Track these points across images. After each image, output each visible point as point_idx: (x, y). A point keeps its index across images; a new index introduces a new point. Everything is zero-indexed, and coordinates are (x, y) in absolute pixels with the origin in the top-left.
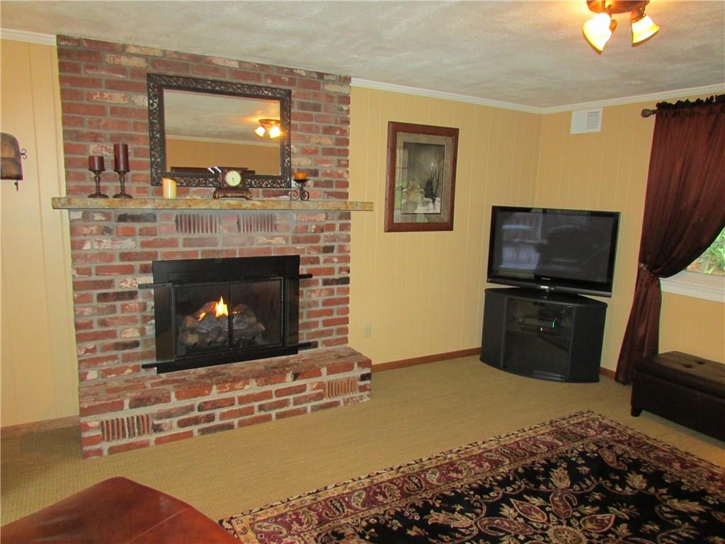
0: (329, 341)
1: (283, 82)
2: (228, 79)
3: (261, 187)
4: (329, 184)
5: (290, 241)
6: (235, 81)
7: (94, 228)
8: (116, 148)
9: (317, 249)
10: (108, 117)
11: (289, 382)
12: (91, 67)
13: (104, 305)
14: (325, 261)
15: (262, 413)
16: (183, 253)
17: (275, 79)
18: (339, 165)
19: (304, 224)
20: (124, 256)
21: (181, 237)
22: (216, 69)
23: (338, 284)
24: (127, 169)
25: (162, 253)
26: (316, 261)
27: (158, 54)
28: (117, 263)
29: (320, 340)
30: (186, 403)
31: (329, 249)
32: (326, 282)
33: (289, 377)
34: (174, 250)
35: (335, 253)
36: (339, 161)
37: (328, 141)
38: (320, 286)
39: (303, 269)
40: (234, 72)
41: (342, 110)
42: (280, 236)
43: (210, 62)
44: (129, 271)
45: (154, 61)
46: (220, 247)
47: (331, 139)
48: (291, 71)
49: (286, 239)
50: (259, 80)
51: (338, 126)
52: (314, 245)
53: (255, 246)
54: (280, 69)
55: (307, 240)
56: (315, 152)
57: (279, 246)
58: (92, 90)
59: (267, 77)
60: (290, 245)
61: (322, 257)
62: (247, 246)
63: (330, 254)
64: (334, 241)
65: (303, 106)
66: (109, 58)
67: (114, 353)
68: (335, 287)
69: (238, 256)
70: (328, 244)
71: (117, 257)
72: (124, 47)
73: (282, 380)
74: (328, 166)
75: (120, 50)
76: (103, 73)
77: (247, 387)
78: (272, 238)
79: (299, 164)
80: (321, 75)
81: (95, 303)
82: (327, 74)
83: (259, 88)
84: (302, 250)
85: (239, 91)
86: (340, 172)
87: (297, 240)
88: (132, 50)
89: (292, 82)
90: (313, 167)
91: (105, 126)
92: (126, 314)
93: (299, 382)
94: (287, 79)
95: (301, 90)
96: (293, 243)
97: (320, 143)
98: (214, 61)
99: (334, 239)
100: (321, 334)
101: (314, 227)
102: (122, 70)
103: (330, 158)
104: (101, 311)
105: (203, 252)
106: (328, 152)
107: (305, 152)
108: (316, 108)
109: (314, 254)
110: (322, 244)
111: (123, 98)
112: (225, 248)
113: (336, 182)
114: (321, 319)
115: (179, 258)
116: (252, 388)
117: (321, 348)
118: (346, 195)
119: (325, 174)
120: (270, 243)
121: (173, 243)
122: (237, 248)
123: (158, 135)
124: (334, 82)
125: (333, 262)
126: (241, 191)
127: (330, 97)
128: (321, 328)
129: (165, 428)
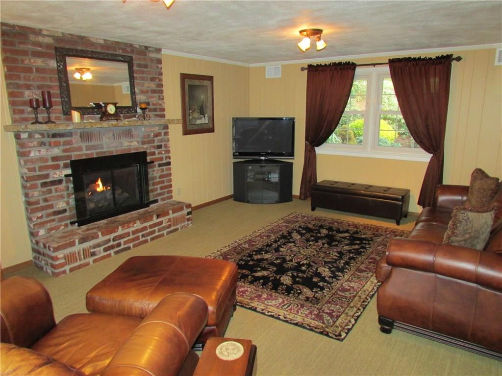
0: (164, 198)
1: (128, 52)
2: (99, 50)
3: (122, 113)
4: (155, 110)
5: (140, 143)
6: (103, 51)
7: (35, 143)
8: (43, 93)
9: (154, 147)
10: (34, 74)
11: (155, 220)
12: (21, 43)
13: (45, 189)
14: (159, 153)
15: (144, 239)
16: (86, 155)
17: (124, 50)
18: (160, 99)
19: (148, 133)
20: (55, 159)
21: (84, 145)
22: (93, 44)
23: (165, 166)
24: (51, 106)
25: (75, 156)
26: (154, 154)
27: (61, 35)
28: (50, 163)
29: (159, 198)
30: (106, 238)
31: (159, 147)
32: (160, 165)
33: (155, 217)
34: (81, 153)
35: (163, 149)
36: (159, 96)
37: (153, 86)
38: (157, 168)
39: (149, 159)
40: (102, 46)
41: (158, 67)
42: (135, 141)
43: (90, 41)
44: (57, 167)
45: (57, 39)
46: (105, 150)
47: (154, 84)
48: (131, 45)
49: (138, 142)
50: (115, 51)
51: (158, 76)
52: (152, 145)
53: (123, 148)
54: (126, 44)
55: (149, 142)
56: (147, 92)
57: (135, 147)
58: (24, 58)
59: (119, 49)
60: (141, 145)
61: (157, 151)
62: (119, 148)
63: (160, 150)
64: (162, 142)
65: (139, 66)
66: (32, 38)
67: (53, 217)
68: (164, 168)
69: (115, 154)
70: (159, 144)
71: (50, 160)
72: (41, 30)
73: (151, 219)
74: (154, 99)
75: (38, 32)
76: (30, 47)
77: (135, 225)
78: (131, 142)
79: (140, 99)
80: (146, 47)
81: (40, 188)
82: (150, 47)
83: (116, 55)
84: (145, 147)
85: (106, 57)
86: (160, 102)
87: (144, 143)
88: (45, 33)
89: (132, 51)
90: (147, 101)
91: (34, 80)
92: (58, 194)
93: (160, 220)
94: (130, 50)
95: (138, 56)
96: (142, 144)
97: (149, 87)
98: (91, 39)
99: (161, 141)
100: (160, 194)
101: (152, 134)
102: (40, 45)
103: (155, 95)
104: (44, 193)
105: (96, 153)
106: (154, 91)
107: (142, 92)
108: (146, 66)
109: (153, 150)
110: (156, 144)
111: (42, 62)
112: (108, 150)
113: (159, 108)
114: (158, 186)
115: (84, 157)
116: (138, 225)
117: (160, 203)
118: (164, 116)
119: (154, 104)
120: (130, 145)
121: (80, 149)
122: (114, 149)
123: (65, 85)
124: (153, 52)
125: (162, 154)
126: (116, 116)
127: (152, 60)
128: (159, 191)
129: (98, 253)
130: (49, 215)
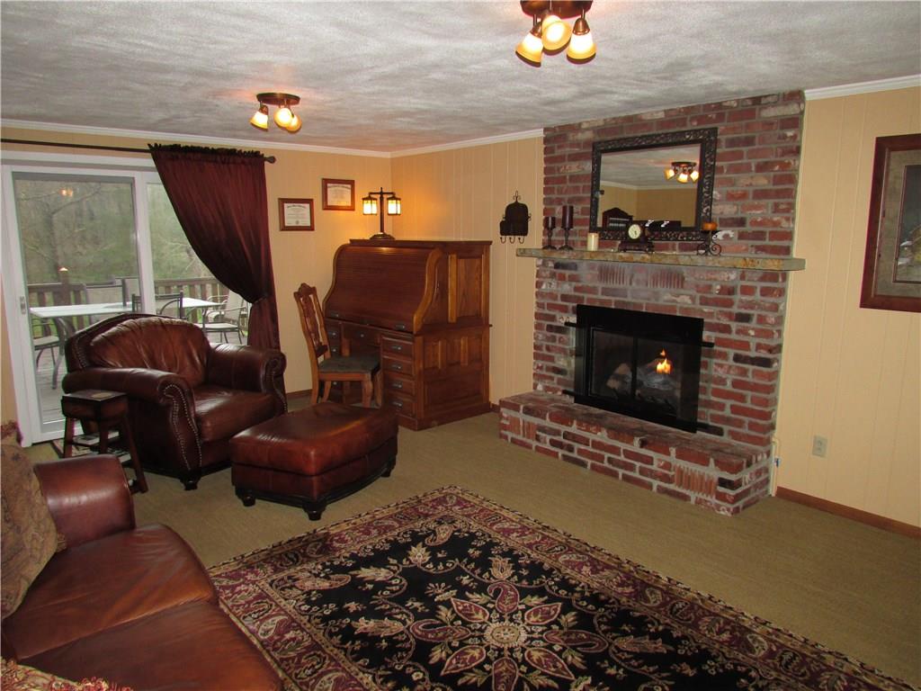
0: (738, 433)
1: (710, 121)
2: (654, 132)
3: (677, 240)
4: (759, 235)
5: (698, 301)
6: (660, 132)
7: (548, 273)
8: (564, 208)
9: (729, 316)
10: (568, 184)
11: (635, 446)
12: (559, 147)
13: (549, 334)
14: (738, 332)
15: (610, 467)
16: (601, 301)
17: (701, 120)
18: (776, 209)
19: (709, 283)
20: (565, 298)
21: (600, 285)
22: (645, 124)
23: (753, 364)
24: (571, 226)
25: (587, 298)
26: (727, 329)
27: (601, 123)
28: (559, 302)
29: (726, 428)
30: (555, 426)
31: (745, 318)
32: (737, 358)
33: (637, 441)
34: (594, 296)
35: (754, 323)
36: (776, 205)
37: (762, 181)
38: (731, 362)
39: (707, 335)
40: (661, 123)
41: (785, 137)
42: (687, 295)
43: (641, 120)
44: (564, 309)
45: (599, 130)
46: (629, 299)
47: (765, 177)
48: (719, 106)
49: (693, 299)
50: (685, 125)
51: (778, 159)
52: (725, 309)
53: (661, 302)
54: (707, 107)
55: (716, 302)
56: (744, 196)
57: (686, 306)
58: (560, 165)
59: (692, 119)
60: (698, 306)
61: (734, 326)
62: (653, 301)
63: (746, 324)
64: (752, 308)
65: (731, 143)
66: (571, 137)
67: (553, 375)
68: (751, 368)
69: (644, 310)
70: (743, 311)
71: (559, 298)
72: (580, 124)
73: (630, 441)
74: (759, 212)
75: (575, 128)
76: (568, 149)
77: (599, 434)
78: (678, 296)
79: (722, 213)
80: (757, 100)
81: (545, 331)
82: (766, 96)
83: (683, 133)
84: (710, 314)
85: (662, 142)
86: (775, 219)
87: (705, 302)
88: (585, 126)
89: (720, 118)
90: (740, 215)
91: (566, 192)
92: (561, 345)
93: (644, 451)
94: (714, 116)
95: (731, 124)
96: (701, 304)
97: (751, 185)
98: (644, 117)
99: (751, 305)
100: (728, 421)
101: (718, 287)
102: (578, 145)
103: (763, 202)
104: (548, 339)
105: (616, 302)
106: (761, 194)
107: (731, 197)
108: (749, 141)
109: (725, 321)
110: (735, 310)
111: (578, 167)
112: (634, 301)
113: (770, 233)
114: (729, 403)
115: (597, 304)
116: (602, 436)
117: (726, 438)
119: (754, 223)
120: (674, 301)
121: (593, 290)
122: (644, 302)
124: (775, 104)
125: (749, 335)
127: (768, 124)
128: (727, 412)
129: (542, 440)
130: (548, 369)
